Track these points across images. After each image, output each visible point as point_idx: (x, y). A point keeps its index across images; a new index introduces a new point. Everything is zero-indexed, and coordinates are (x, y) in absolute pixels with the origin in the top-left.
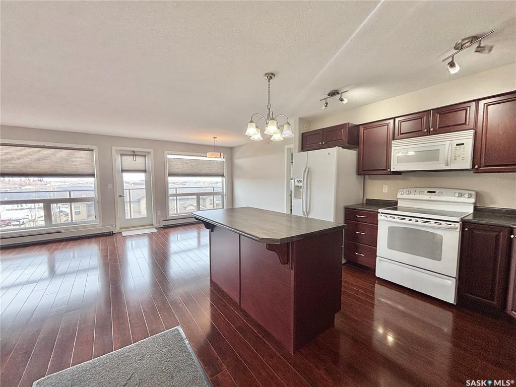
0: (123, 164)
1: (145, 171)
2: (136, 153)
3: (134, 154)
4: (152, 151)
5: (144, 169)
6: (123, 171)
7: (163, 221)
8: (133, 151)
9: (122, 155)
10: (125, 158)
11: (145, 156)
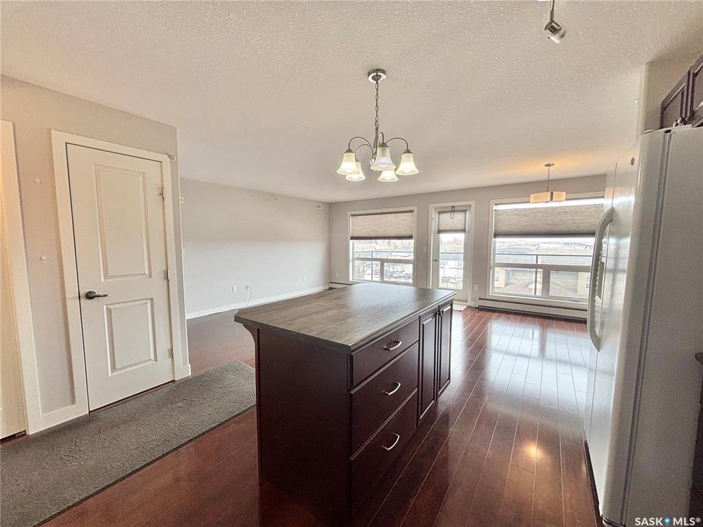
0: (440, 223)
1: (464, 230)
2: (456, 209)
3: (453, 210)
4: (472, 203)
5: (462, 228)
6: (440, 231)
7: (480, 299)
8: (453, 207)
9: (439, 213)
10: (443, 216)
11: (466, 211)
